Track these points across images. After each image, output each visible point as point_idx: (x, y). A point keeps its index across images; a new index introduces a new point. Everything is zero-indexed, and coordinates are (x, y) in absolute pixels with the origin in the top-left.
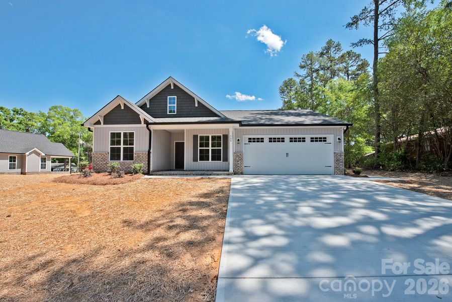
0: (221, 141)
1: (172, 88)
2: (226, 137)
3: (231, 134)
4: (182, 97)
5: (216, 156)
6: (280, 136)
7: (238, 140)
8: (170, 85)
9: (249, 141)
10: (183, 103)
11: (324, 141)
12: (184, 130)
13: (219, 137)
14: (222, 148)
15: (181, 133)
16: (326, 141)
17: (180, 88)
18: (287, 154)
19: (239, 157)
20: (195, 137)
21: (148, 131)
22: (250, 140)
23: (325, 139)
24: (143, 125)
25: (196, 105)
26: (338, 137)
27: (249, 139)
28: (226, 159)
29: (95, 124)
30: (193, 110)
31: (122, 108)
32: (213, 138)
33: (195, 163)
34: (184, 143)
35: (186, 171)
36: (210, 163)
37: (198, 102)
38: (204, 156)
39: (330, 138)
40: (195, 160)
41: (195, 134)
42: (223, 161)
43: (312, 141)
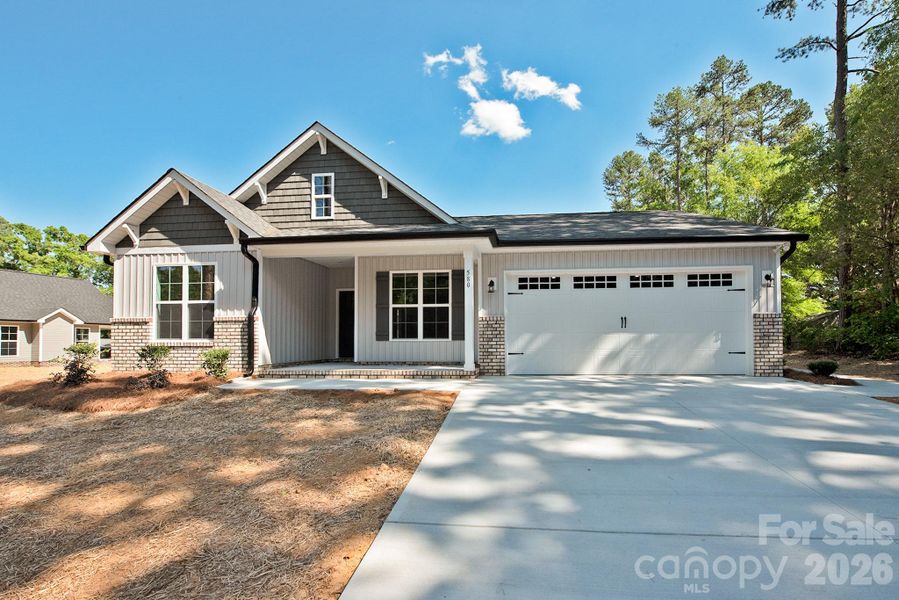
0: (444, 286)
1: (324, 151)
2: (459, 275)
3: (468, 267)
4: (348, 176)
5: (437, 327)
6: (606, 272)
7: (492, 284)
8: (317, 146)
9: (521, 287)
10: (349, 189)
11: (725, 284)
12: (353, 259)
13: (443, 278)
14: (449, 305)
15: (346, 267)
16: (730, 283)
17: (343, 152)
18: (624, 320)
19: (493, 331)
20: (382, 277)
21: (249, 263)
22: (523, 284)
23: (727, 280)
24: (237, 246)
25: (385, 195)
26: (764, 273)
27: (521, 280)
28: (460, 335)
29: (118, 246)
30: (375, 208)
31: (186, 202)
32: (428, 279)
33: (382, 343)
34: (353, 292)
35: (359, 364)
36: (421, 344)
37: (390, 186)
38: (406, 329)
39: (743, 275)
40: (381, 335)
41: (382, 269)
42: (453, 339)
43: (690, 284)
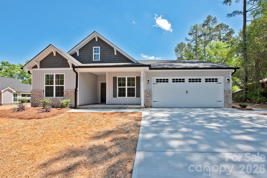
0: (135, 81)
1: (97, 40)
2: (138, 78)
3: (142, 76)
4: (104, 48)
5: (131, 93)
6: (182, 78)
7: (148, 81)
8: (95, 38)
9: (157, 82)
10: (105, 52)
11: (216, 81)
12: (106, 73)
13: (133, 79)
14: (135, 87)
15: (104, 75)
16: (217, 81)
17: (103, 41)
18: (187, 92)
19: (149, 94)
20: (115, 79)
21: (75, 74)
22: (158, 81)
23: (216, 80)
24: (71, 68)
25: (115, 54)
26: (227, 78)
27: (157, 80)
28: (139, 96)
29: (33, 68)
30: (113, 58)
31: (55, 55)
32: (129, 79)
33: (115, 98)
34: (106, 83)
35: (108, 104)
36: (126, 99)
37: (117, 51)
38: (122, 94)
39: (221, 79)
40: (115, 96)
41: (115, 76)
42: (136, 97)
43: (206, 81)
